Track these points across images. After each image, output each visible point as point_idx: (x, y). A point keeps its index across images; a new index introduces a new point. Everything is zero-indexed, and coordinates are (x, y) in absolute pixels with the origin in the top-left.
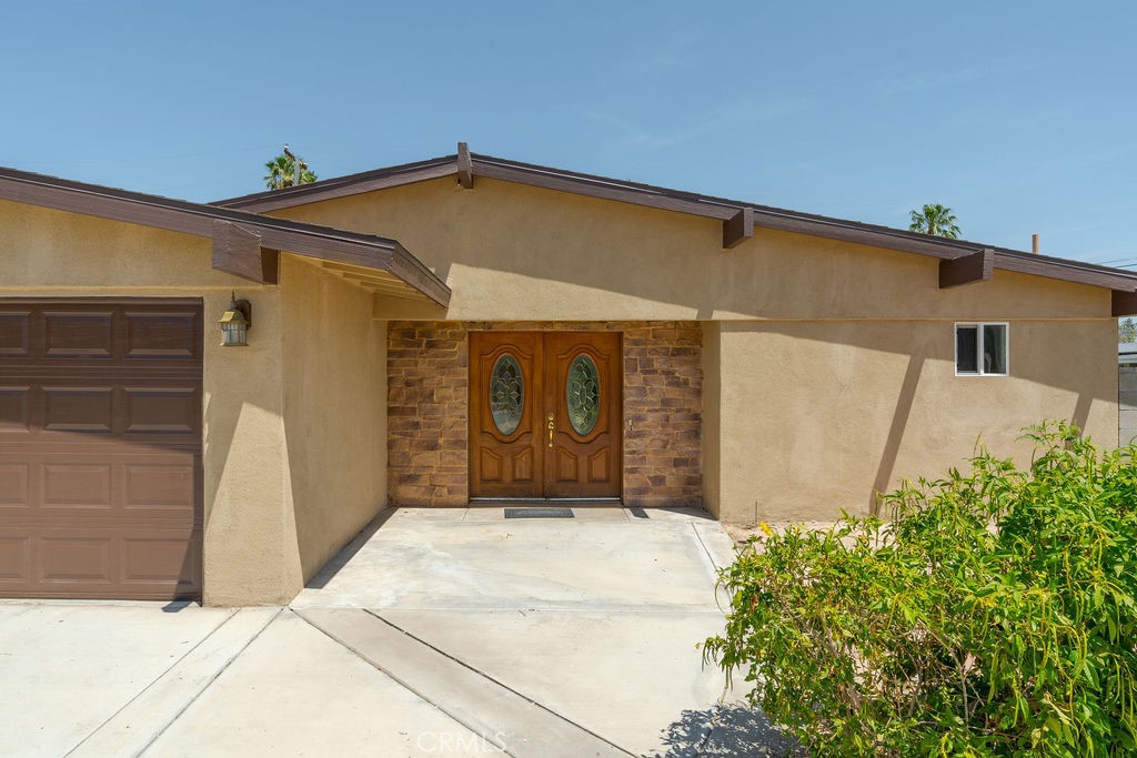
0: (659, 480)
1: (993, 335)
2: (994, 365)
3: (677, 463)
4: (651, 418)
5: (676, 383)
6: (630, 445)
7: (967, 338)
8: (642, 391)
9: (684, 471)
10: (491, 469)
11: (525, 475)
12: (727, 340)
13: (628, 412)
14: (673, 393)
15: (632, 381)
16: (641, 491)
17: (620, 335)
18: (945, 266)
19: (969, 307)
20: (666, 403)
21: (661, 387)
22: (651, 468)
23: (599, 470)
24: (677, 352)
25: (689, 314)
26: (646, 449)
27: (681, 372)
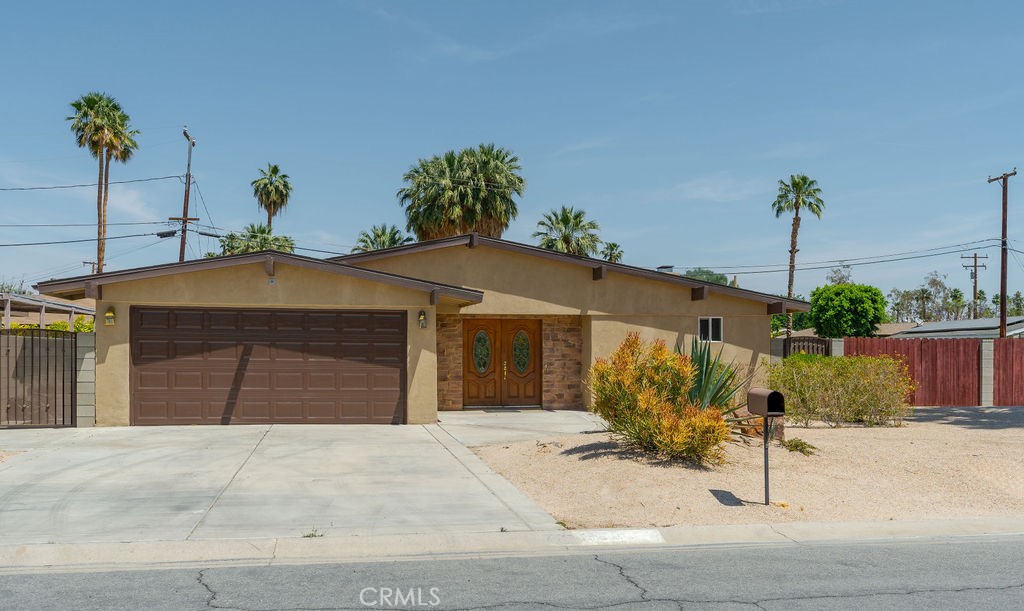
0: (560, 396)
1: (716, 322)
2: (716, 337)
3: (570, 387)
4: (557, 364)
5: (569, 346)
6: (546, 378)
7: (704, 323)
8: (552, 350)
9: (573, 391)
10: (473, 391)
11: (492, 395)
12: (595, 324)
13: (545, 361)
14: (567, 351)
15: (547, 345)
16: (552, 402)
17: (541, 321)
18: (694, 291)
19: (705, 310)
20: (564, 356)
21: (562, 348)
22: (556, 390)
23: (530, 392)
24: (569, 330)
25: (577, 312)
26: (554, 379)
27: (572, 340)
